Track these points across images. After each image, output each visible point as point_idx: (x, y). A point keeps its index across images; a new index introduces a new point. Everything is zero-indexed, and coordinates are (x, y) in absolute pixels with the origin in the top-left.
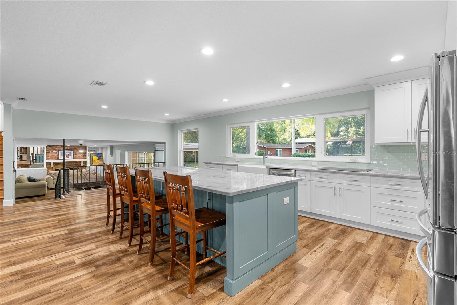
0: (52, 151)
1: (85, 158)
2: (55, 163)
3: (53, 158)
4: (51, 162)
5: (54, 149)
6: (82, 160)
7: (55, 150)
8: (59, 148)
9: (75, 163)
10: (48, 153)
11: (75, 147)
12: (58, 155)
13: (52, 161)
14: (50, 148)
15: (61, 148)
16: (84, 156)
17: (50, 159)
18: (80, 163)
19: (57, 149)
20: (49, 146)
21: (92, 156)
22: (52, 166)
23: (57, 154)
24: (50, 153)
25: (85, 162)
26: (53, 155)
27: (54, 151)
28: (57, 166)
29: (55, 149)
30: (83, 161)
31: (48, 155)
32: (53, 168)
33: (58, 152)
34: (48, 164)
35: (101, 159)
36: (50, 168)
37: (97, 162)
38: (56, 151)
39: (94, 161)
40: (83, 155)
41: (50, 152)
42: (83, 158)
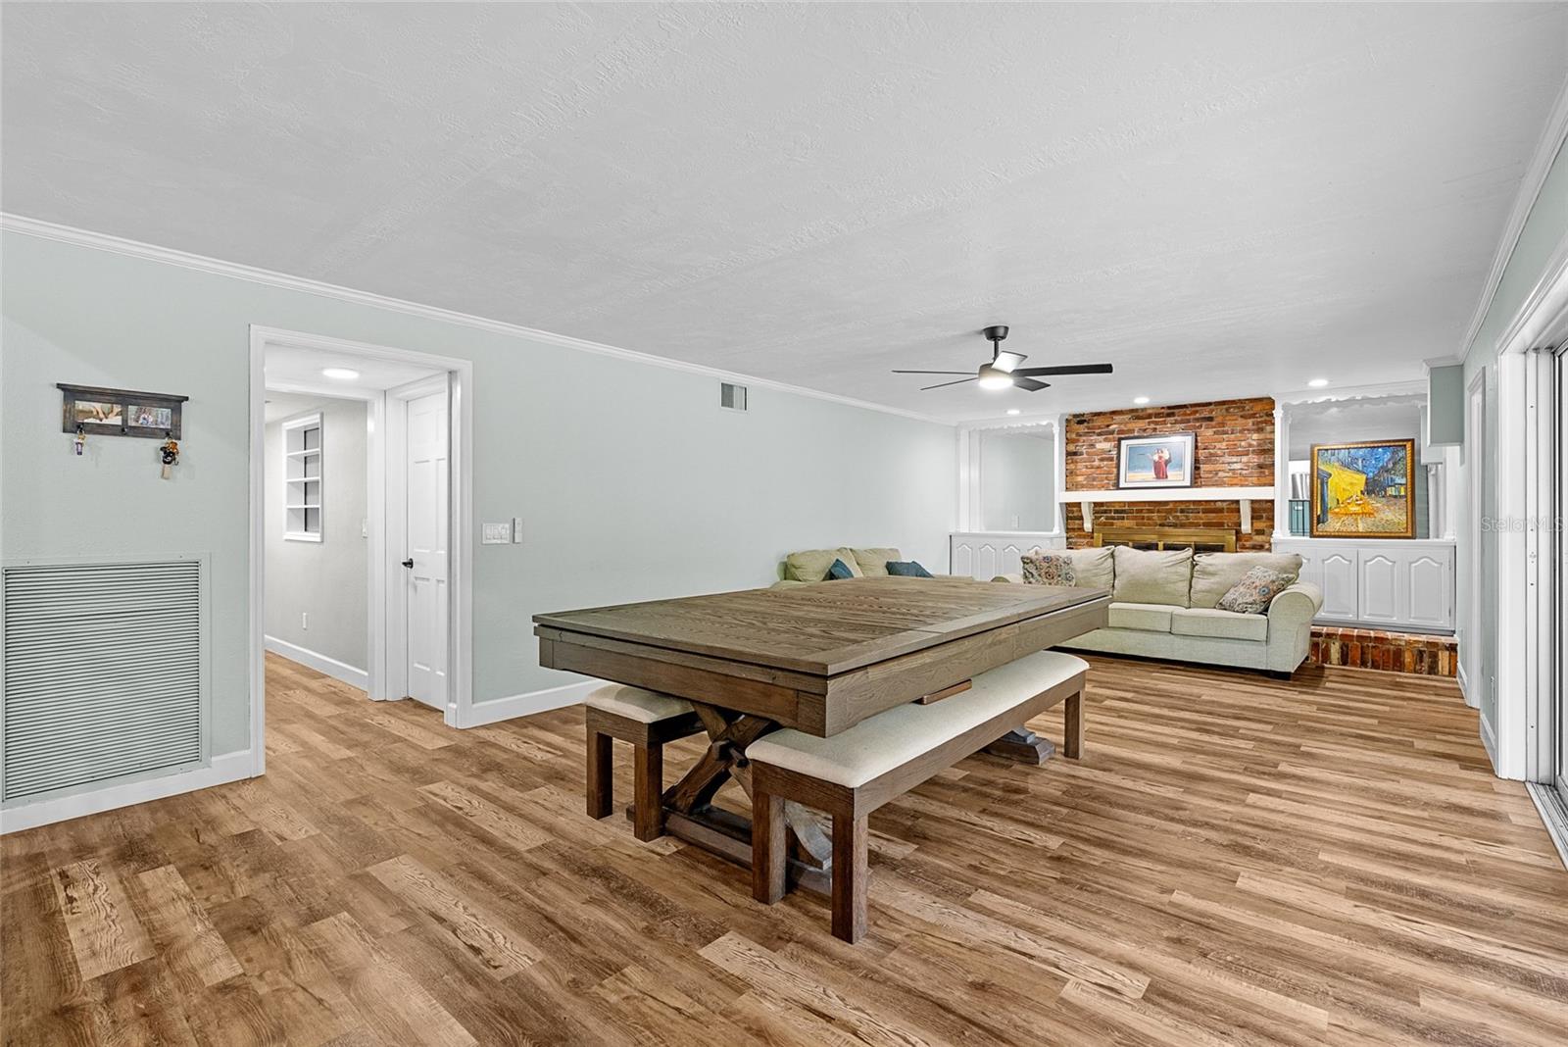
0: (1092, 446)
1: (1267, 480)
2: (1105, 512)
3: (1094, 480)
4: (1080, 503)
5: (1099, 434)
6: (1245, 494)
7: (1106, 440)
8: (1122, 427)
9: (1205, 511)
10: (1075, 454)
11: (1206, 414)
12: (1118, 466)
13: (1086, 497)
14: (1082, 429)
15: (1130, 426)
16: (1260, 466)
17: (1083, 486)
18: (1233, 517)
19: (1112, 433)
20: (1080, 419)
21: (1321, 467)
22: (1088, 526)
23: (1111, 459)
24: (1082, 454)
25: (1263, 511)
26: (1096, 463)
27: (1103, 445)
28: (1112, 524)
29: (1106, 433)
30: (1253, 502)
31: (1072, 466)
32: (1095, 534)
33: (1119, 447)
34: (1072, 512)
35: (1391, 491)
36: (1084, 537)
37: (1354, 509)
38: (1106, 446)
39: (1331, 503)
40: (1255, 459)
41: (1084, 450)
42: (1255, 480)
